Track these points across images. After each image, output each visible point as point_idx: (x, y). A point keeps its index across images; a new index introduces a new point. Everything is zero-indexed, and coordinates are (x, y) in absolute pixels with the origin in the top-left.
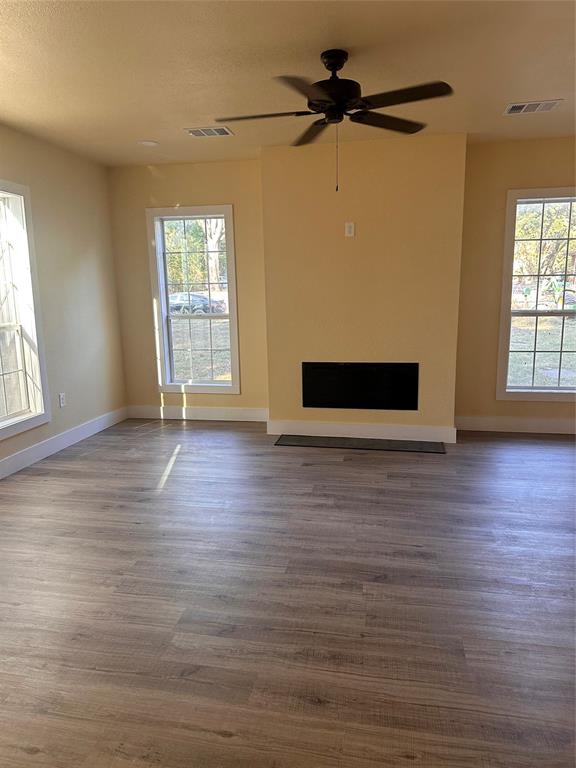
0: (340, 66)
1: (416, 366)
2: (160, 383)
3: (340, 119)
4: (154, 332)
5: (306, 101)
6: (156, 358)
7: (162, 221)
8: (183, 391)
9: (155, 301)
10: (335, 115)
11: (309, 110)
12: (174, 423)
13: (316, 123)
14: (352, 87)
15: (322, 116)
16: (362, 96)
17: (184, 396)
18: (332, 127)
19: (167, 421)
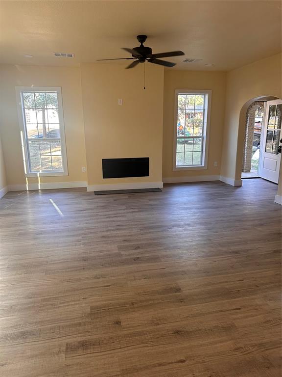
0: (144, 41)
1: (148, 158)
2: (26, 173)
3: (144, 61)
4: (22, 148)
5: (131, 55)
6: (23, 160)
7: (22, 93)
8: (38, 176)
9: (21, 132)
10: (142, 60)
11: (132, 57)
12: (34, 192)
13: (135, 62)
14: (149, 50)
15: (138, 59)
16: (153, 54)
17: (39, 178)
18: (140, 64)
19: (31, 191)
